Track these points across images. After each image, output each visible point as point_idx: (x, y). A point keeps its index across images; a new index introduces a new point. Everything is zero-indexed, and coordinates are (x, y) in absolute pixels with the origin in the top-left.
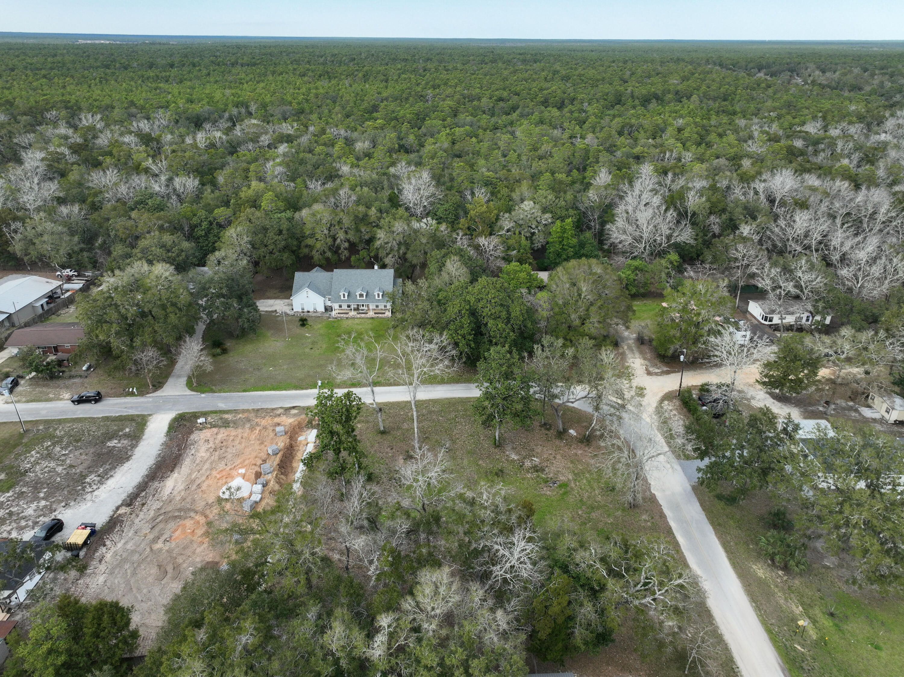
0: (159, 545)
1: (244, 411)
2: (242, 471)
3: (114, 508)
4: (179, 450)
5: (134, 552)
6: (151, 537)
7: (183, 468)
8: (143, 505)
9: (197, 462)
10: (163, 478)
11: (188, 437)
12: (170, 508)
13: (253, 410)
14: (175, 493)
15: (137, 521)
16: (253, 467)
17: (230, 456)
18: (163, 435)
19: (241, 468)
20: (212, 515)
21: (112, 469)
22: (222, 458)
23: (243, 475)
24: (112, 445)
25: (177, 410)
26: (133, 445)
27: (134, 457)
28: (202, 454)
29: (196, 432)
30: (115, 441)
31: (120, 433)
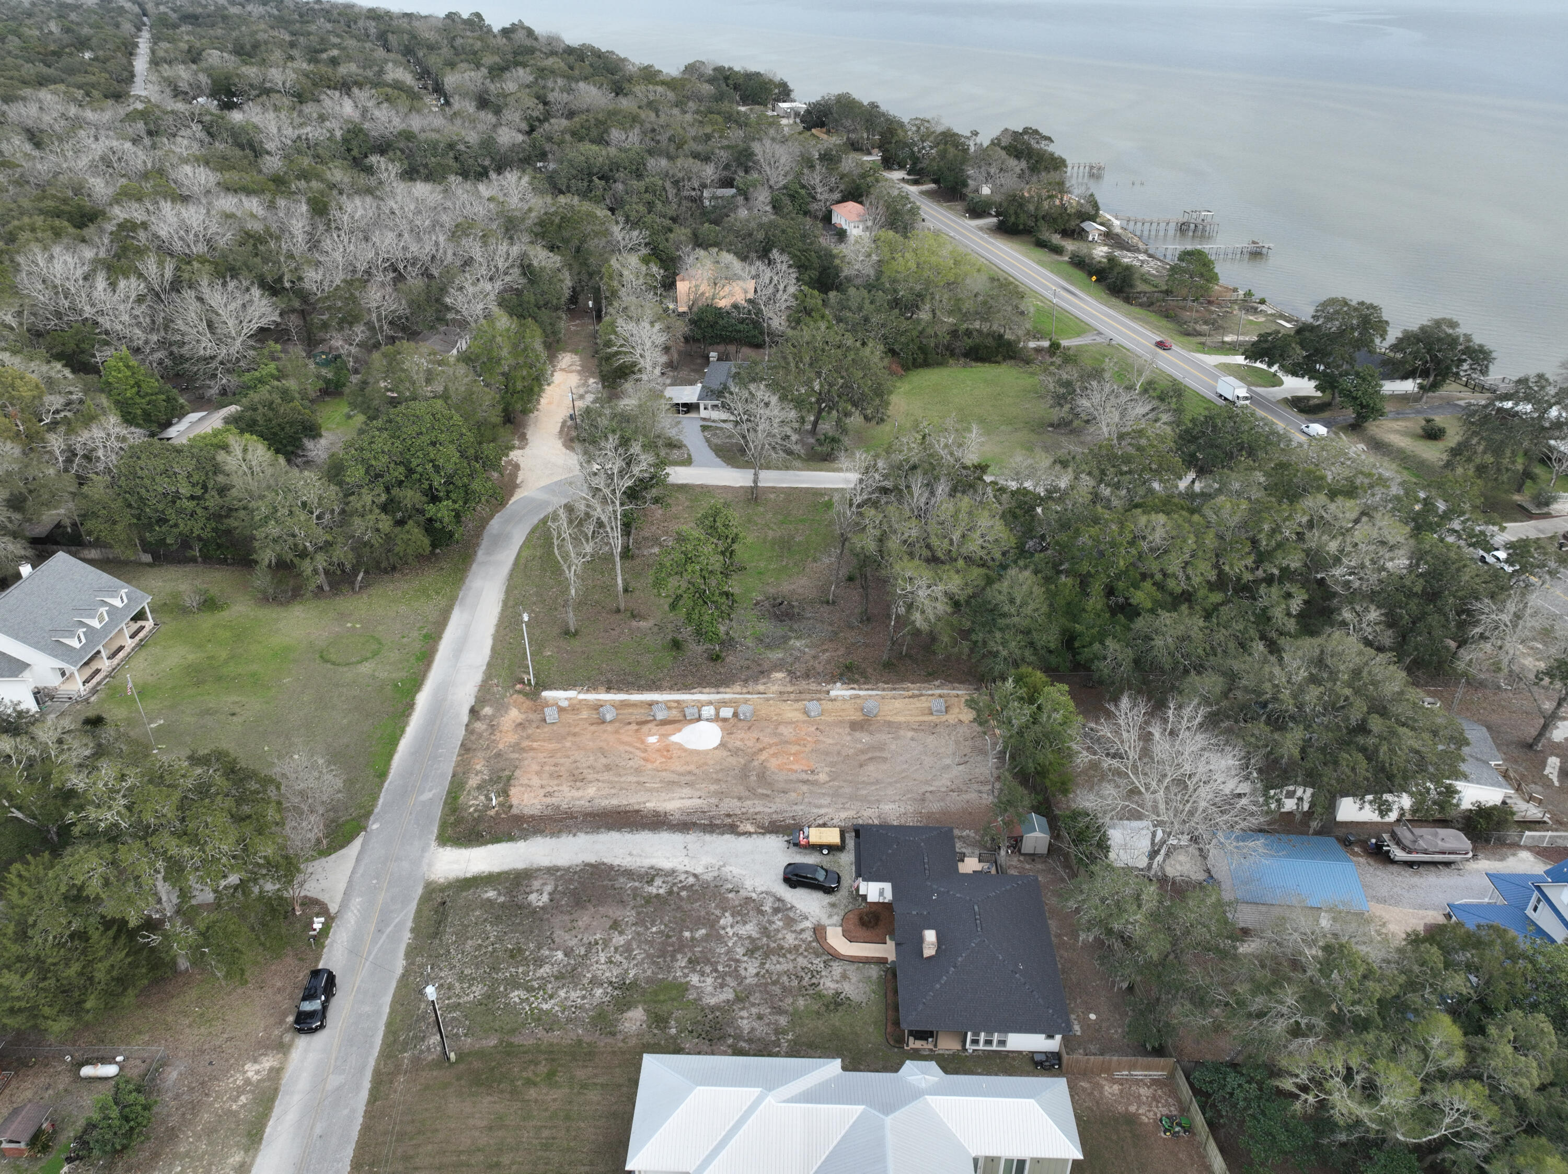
0: (823, 777)
1: (465, 764)
2: (652, 740)
3: (742, 838)
4: (575, 817)
6: (805, 788)
8: (729, 816)
11: (532, 816)
13: (461, 755)
14: (698, 794)
16: (644, 731)
17: (604, 761)
18: (521, 845)
19: (643, 742)
20: (760, 746)
21: (629, 874)
22: (608, 768)
23: (664, 736)
24: (545, 898)
25: (424, 849)
26: (552, 871)
27: (592, 859)
28: (591, 791)
29: (515, 811)
30: (533, 897)
31: (502, 899)
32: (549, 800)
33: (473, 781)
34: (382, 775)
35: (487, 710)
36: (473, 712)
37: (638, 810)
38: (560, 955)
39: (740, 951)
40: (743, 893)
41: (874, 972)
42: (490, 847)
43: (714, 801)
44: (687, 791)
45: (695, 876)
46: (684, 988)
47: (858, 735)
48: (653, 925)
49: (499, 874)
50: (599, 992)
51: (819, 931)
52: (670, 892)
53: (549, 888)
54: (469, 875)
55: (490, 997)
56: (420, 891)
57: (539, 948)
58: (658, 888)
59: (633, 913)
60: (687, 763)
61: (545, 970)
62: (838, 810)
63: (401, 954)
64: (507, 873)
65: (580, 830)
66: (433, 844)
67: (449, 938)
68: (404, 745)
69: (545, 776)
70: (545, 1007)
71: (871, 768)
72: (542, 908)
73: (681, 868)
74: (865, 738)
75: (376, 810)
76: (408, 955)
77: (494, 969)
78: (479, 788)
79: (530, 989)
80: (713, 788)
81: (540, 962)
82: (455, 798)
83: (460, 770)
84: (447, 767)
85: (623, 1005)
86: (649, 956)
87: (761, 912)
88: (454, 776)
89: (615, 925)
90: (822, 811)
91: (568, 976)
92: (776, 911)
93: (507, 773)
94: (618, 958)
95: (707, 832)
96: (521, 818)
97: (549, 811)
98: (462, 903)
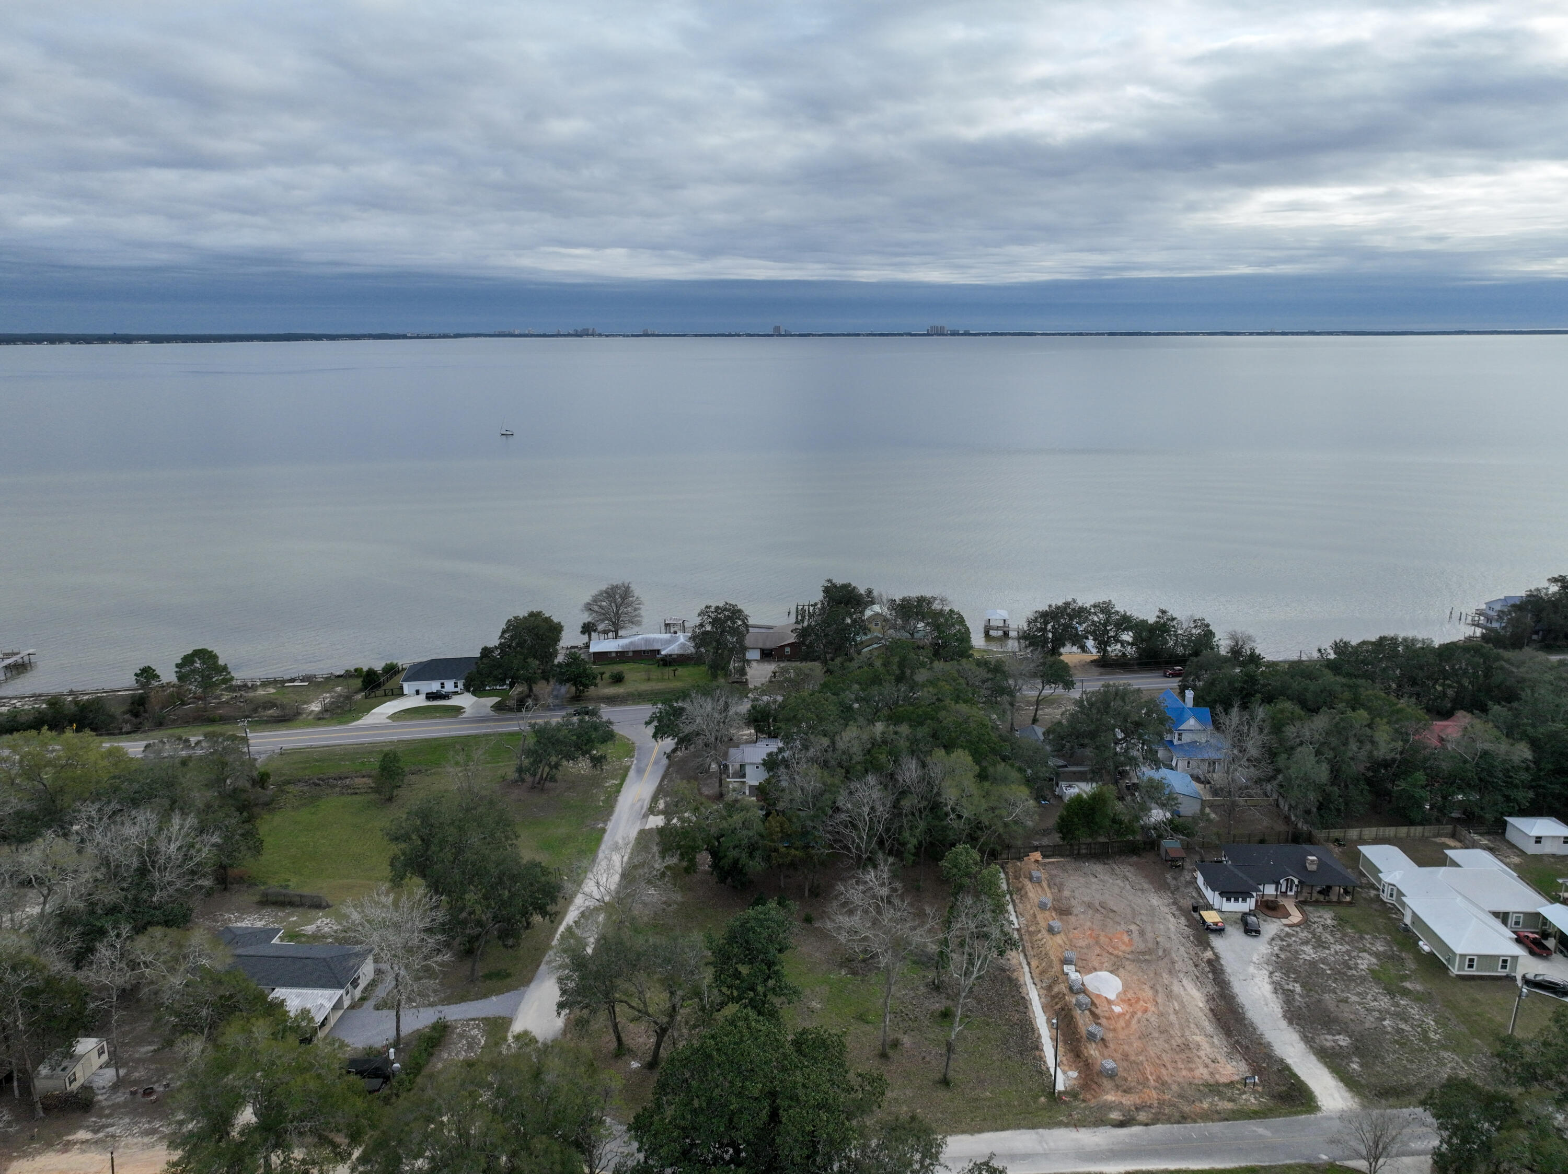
1: (1206, 1116)
2: (1117, 1009)
3: (1221, 956)
4: (1237, 1042)
5: (1152, 922)
6: (1149, 935)
7: (1200, 1014)
8: (1196, 966)
9: (1192, 1026)
10: (1210, 999)
11: (1249, 1064)
12: (1162, 964)
13: (1195, 1122)
14: (1175, 982)
15: (1182, 949)
16: (1107, 1014)
17: (1156, 1035)
18: (1289, 1061)
19: (1123, 1014)
20: (1106, 955)
21: (1289, 1002)
22: (1164, 1032)
23: (1109, 1002)
24: (1341, 1037)
25: (1330, 1118)
26: (1308, 1040)
27: (1284, 1024)
28: (1198, 1038)
29: (1247, 1075)
30: (1341, 1043)
31: (1356, 1059)
32: (1222, 1059)
33: (1229, 1106)
35: (1115, 1116)
36: (1121, 1124)
37: (1212, 1010)
38: (1387, 1022)
39: (1327, 952)
40: (1277, 952)
41: (1308, 909)
42: (1303, 1078)
43: (1181, 975)
44: (1176, 988)
45: (1271, 973)
46: (1372, 971)
47: (1075, 911)
48: (1330, 986)
49: (1329, 1067)
50: (1403, 1002)
51: (1289, 926)
52: (1296, 982)
53: (1329, 1037)
54: (1341, 1085)
55: (1445, 1048)
56: (1375, 1110)
57: (1388, 1033)
58: (1295, 986)
59: (1326, 995)
60: (1143, 990)
61: (1403, 1026)
62: (1169, 921)
64: (1325, 1063)
65: (1255, 1034)
66: (1319, 1115)
67: (1412, 1079)
68: (1199, 1165)
69: (1193, 1066)
70: (1432, 1023)
71: (1115, 909)
72: (1350, 1037)
73: (1267, 980)
74: (1078, 909)
75: (1304, 1161)
77: (1422, 1050)
78: (1231, 1100)
79: (1425, 1032)
80: (1165, 975)
81: (1399, 1031)
82: (1256, 1113)
83: (1216, 1116)
84: (1216, 1127)
85: (1406, 993)
86: (1358, 985)
87: (1289, 945)
88: (1227, 1120)
89: (1345, 1001)
90: (1173, 928)
91: (1403, 1016)
92: (1282, 940)
93: (1201, 1088)
94: (1369, 997)
95: (1222, 972)
96: (1257, 1070)
97: (1238, 1057)
98: (1373, 1080)
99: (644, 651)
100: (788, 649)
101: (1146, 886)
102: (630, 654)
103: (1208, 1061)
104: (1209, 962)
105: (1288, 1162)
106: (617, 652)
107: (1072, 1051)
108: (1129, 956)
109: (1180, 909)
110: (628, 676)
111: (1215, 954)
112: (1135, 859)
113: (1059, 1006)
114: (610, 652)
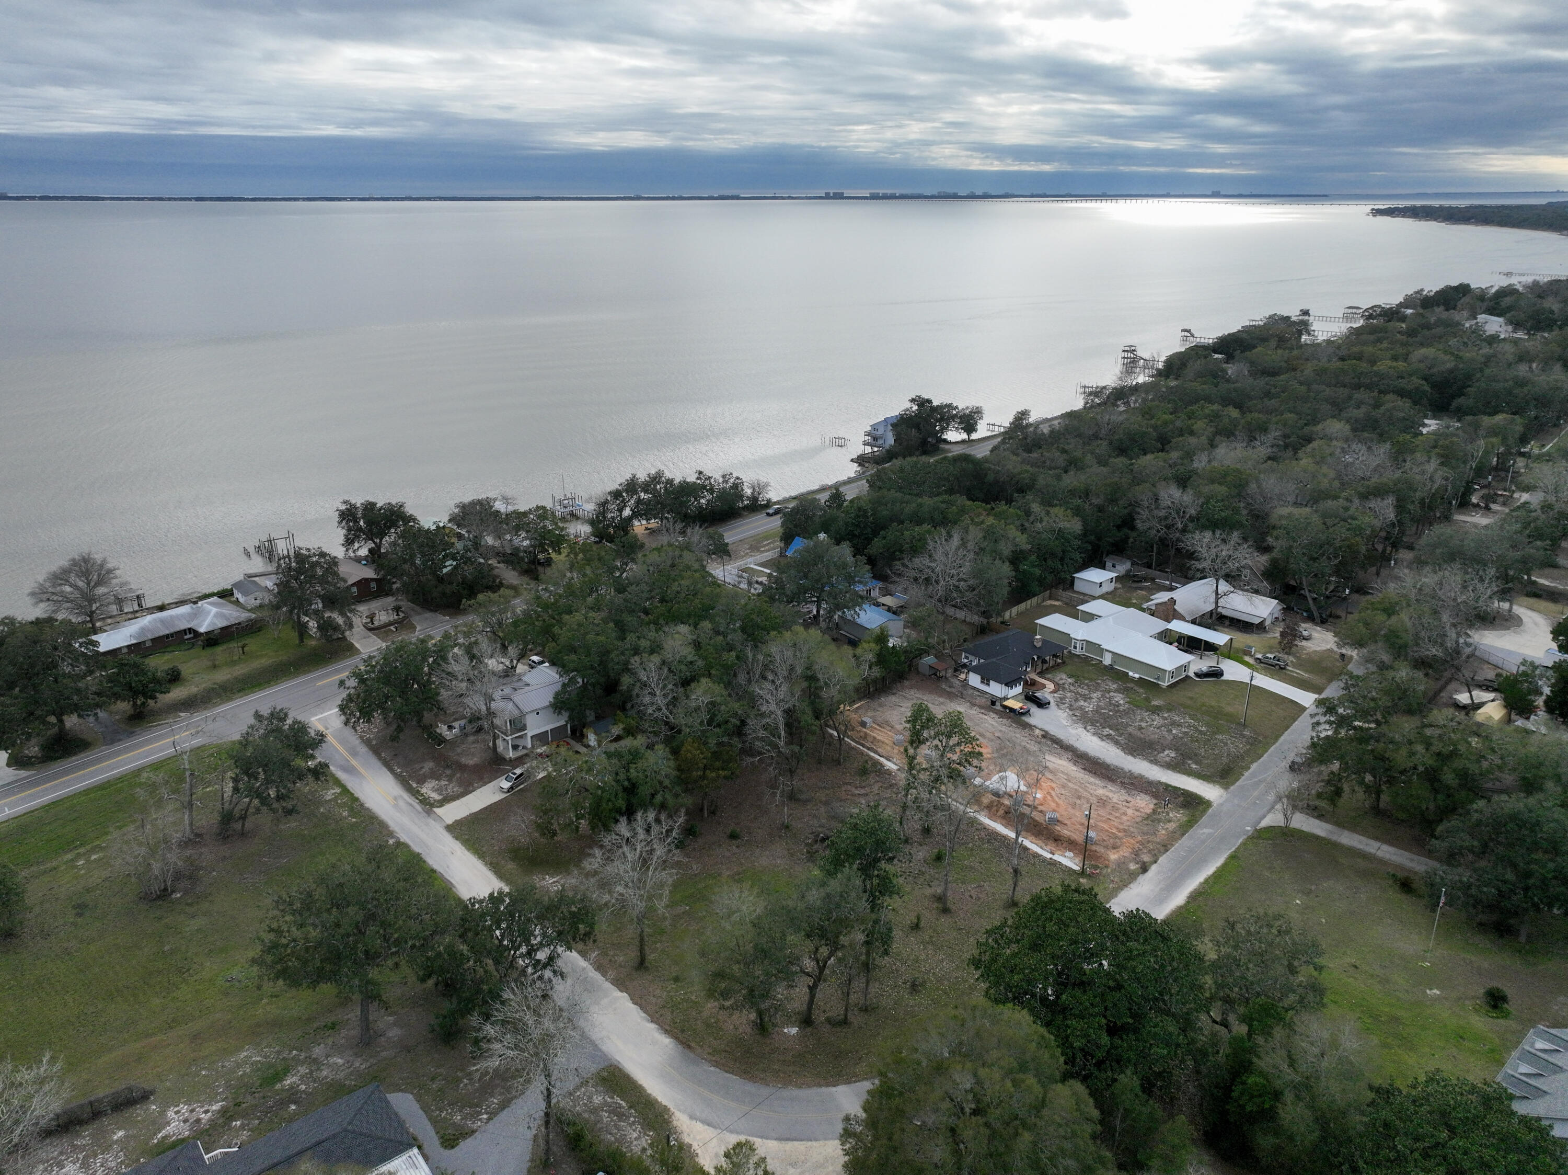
1: (1172, 838)
2: (1037, 795)
4: (1122, 782)
6: (988, 735)
7: (1082, 775)
8: (1040, 743)
9: (1087, 785)
10: (1074, 762)
11: (1147, 794)
12: (1020, 751)
13: (1172, 845)
14: (1042, 760)
16: (1037, 802)
17: (1078, 802)
18: (1163, 781)
19: (1044, 798)
21: (1117, 743)
22: (1079, 798)
23: (1028, 793)
24: (1166, 752)
25: (1222, 805)
26: (1154, 762)
27: (1132, 759)
28: (1100, 792)
29: (1155, 801)
30: (1173, 755)
31: (1189, 762)
32: (1129, 799)
33: (1171, 826)
34: (1233, 857)
35: (1133, 866)
36: (1144, 869)
37: (1084, 769)
38: (1174, 732)
39: (1094, 700)
40: (1071, 713)
41: (1049, 676)
42: (1182, 788)
43: (1040, 754)
44: (1048, 764)
45: (1085, 728)
46: (1128, 703)
48: (1123, 722)
49: (1184, 774)
50: (1166, 715)
51: (1054, 692)
52: (1104, 728)
53: (1162, 755)
54: (1201, 781)
55: (1215, 733)
56: (1232, 788)
57: (1182, 737)
58: (1107, 731)
59: (1128, 729)
60: (1032, 775)
61: (1184, 730)
62: (986, 719)
63: (1251, 770)
64: (1179, 772)
65: (1125, 773)
66: (1214, 805)
68: (1210, 870)
69: (1122, 811)
70: (1192, 721)
72: (1171, 750)
73: (1088, 734)
75: (1245, 837)
76: (1249, 768)
77: (1208, 740)
78: (1170, 821)
79: (1196, 728)
80: (1031, 758)
81: (1185, 734)
82: (1189, 821)
83: (1177, 836)
84: (1186, 842)
85: (1159, 708)
86: (1134, 715)
87: (1071, 705)
88: (1183, 835)
89: (1140, 728)
90: (995, 723)
91: (1174, 724)
92: (1063, 703)
93: (1146, 822)
94: (1148, 720)
95: (1061, 741)
96: (1155, 796)
97: (1133, 792)
98: (1212, 770)
99: (167, 636)
100: (355, 589)
101: (941, 700)
102: (148, 644)
103: (1124, 803)
104: (1044, 736)
105: (1240, 841)
106: (129, 647)
107: (1048, 838)
108: (995, 755)
109: (981, 707)
110: (186, 669)
111: (1041, 729)
112: (906, 683)
113: (1001, 812)
114: (120, 649)
